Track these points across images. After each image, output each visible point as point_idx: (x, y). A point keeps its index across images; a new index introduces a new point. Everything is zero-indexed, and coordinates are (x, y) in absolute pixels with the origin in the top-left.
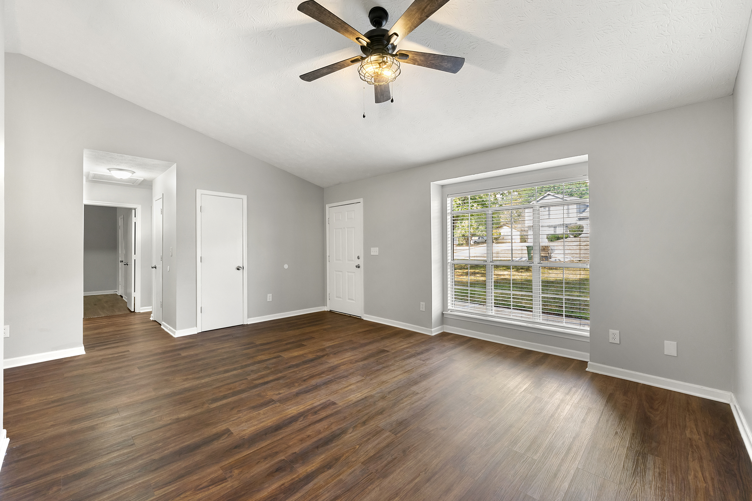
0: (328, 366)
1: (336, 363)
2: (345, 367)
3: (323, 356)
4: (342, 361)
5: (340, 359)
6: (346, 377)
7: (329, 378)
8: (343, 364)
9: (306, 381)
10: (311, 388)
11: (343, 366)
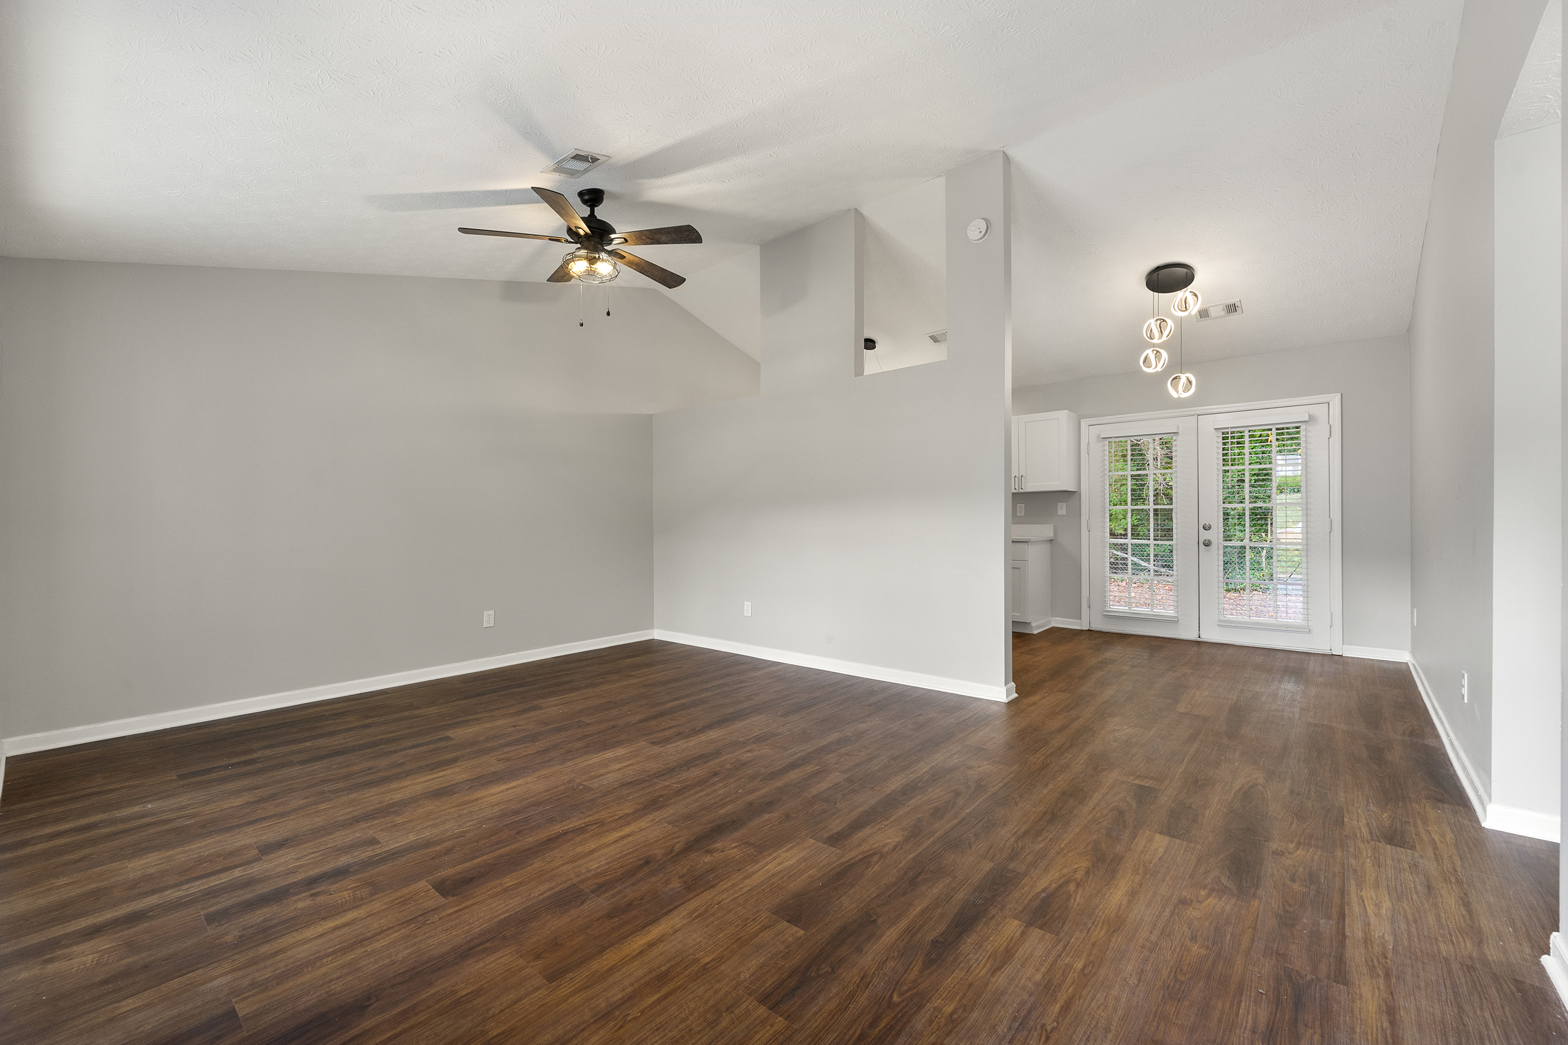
0: (668, 812)
1: (643, 823)
2: (622, 810)
3: (688, 848)
4: (627, 830)
5: (630, 839)
6: (623, 785)
7: (664, 780)
8: (626, 819)
9: (713, 774)
10: (698, 762)
11: (628, 812)
